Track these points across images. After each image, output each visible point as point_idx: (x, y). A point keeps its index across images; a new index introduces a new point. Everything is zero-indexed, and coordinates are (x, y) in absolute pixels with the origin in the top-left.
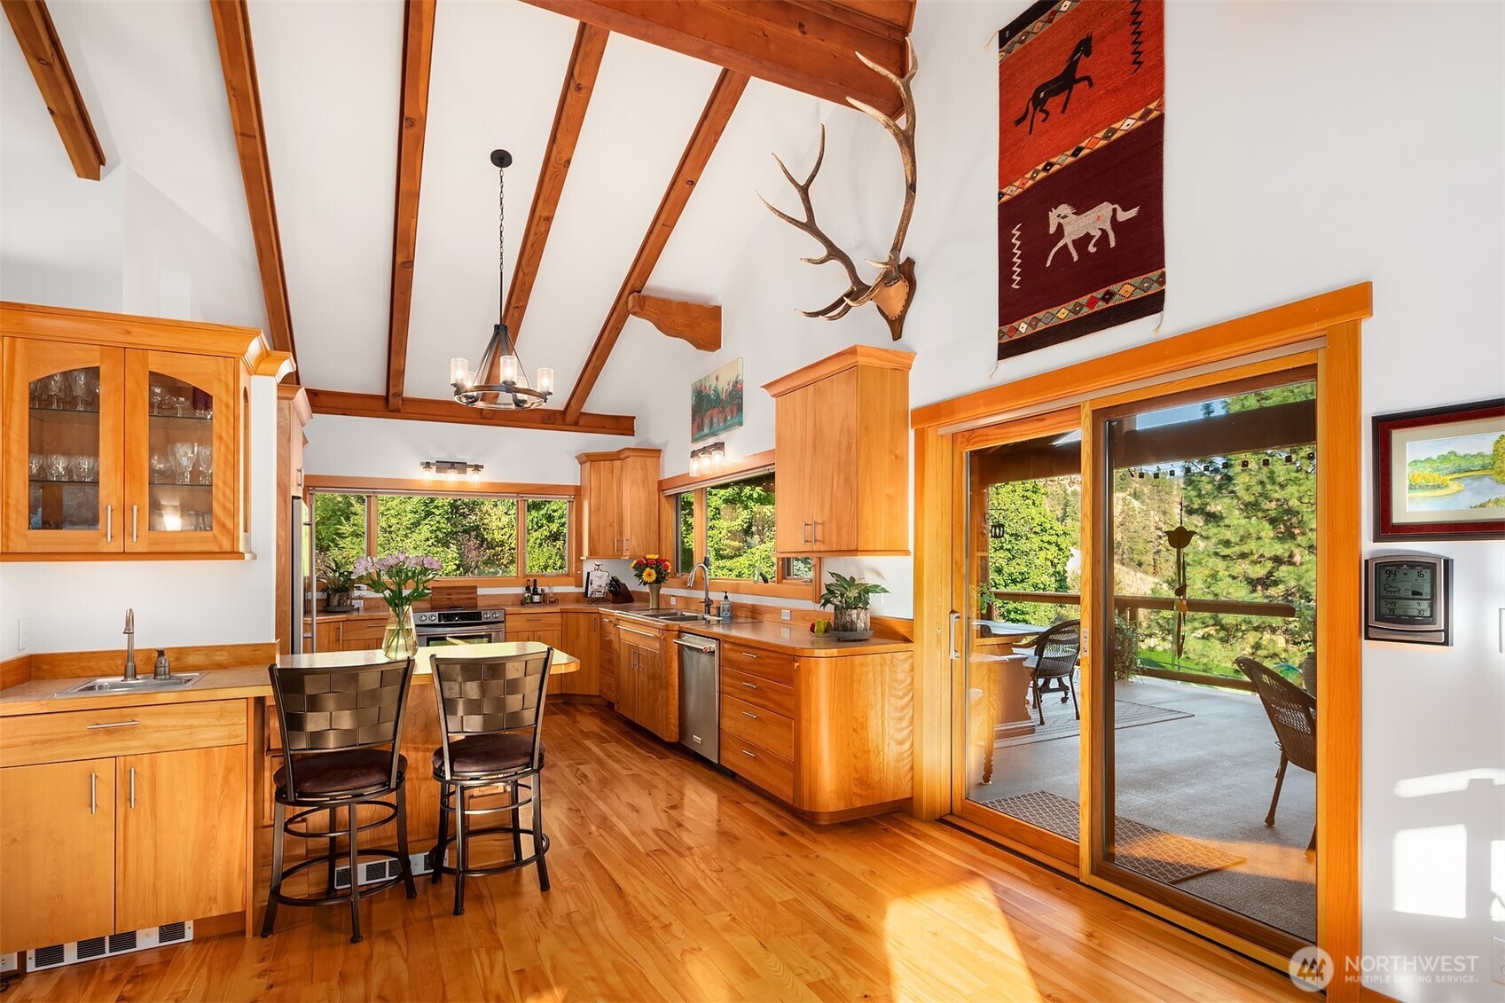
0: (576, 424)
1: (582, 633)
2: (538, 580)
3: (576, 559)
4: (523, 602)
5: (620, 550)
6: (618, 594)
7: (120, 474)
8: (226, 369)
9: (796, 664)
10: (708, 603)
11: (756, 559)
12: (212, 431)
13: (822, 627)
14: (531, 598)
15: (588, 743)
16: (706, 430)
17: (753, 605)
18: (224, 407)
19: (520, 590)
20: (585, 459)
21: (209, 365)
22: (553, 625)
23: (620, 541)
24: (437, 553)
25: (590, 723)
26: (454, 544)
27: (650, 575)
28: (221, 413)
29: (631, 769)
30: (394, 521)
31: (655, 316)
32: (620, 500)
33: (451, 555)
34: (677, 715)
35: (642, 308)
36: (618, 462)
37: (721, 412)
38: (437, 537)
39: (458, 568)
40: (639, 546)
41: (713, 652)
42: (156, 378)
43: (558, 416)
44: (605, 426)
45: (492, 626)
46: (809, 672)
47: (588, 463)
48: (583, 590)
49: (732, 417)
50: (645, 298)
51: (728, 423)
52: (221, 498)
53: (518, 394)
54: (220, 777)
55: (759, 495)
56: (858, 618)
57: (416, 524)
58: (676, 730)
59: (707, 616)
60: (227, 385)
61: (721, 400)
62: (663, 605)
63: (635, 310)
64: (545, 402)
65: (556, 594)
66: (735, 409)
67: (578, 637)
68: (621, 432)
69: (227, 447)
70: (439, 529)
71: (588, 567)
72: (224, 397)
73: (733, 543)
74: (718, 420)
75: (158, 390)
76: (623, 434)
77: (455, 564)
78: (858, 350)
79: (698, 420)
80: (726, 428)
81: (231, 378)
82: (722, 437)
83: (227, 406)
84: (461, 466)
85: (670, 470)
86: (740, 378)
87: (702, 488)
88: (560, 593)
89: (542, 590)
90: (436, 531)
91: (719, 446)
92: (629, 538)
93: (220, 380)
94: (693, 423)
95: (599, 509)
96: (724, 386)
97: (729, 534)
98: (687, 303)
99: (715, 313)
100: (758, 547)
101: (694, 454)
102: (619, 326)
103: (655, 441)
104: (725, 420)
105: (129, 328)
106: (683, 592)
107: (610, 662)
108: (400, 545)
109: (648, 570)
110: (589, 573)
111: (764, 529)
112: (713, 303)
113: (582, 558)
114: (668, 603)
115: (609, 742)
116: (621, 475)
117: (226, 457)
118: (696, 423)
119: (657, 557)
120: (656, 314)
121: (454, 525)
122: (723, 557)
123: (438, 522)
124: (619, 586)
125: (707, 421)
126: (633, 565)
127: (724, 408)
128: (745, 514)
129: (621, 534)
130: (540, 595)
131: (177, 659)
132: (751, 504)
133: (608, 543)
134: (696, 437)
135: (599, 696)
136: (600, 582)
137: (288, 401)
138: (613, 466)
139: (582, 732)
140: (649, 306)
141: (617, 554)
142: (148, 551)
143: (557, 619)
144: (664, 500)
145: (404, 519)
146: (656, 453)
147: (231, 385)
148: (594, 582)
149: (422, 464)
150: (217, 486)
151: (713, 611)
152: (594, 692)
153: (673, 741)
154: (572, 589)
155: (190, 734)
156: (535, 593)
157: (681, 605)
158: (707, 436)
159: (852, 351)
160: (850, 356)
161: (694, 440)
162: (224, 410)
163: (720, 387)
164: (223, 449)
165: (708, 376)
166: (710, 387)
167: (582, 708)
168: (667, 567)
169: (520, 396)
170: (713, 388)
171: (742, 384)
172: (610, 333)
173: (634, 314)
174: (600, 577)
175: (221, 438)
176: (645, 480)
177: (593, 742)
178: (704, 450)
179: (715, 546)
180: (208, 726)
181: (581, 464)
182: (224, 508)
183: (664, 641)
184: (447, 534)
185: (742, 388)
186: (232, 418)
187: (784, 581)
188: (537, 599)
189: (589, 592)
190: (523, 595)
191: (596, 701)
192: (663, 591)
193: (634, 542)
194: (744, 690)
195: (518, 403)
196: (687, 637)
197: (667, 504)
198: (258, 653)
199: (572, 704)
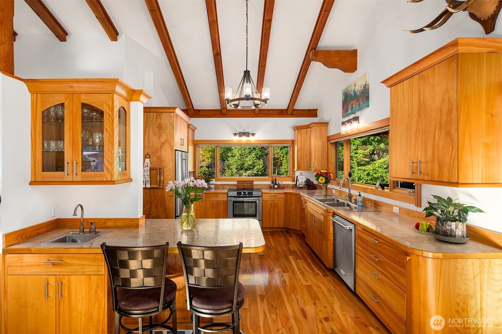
0: (292, 114)
1: (293, 203)
2: (276, 178)
3: (292, 170)
4: (271, 188)
5: (310, 167)
6: (310, 186)
7: (71, 147)
8: (109, 99)
9: (408, 258)
10: (350, 197)
11: (376, 166)
12: (104, 127)
13: (425, 228)
14: (274, 186)
15: (291, 258)
16: (349, 111)
17: (375, 201)
18: (108, 116)
19: (270, 183)
20: (295, 128)
21: (103, 97)
22: (281, 198)
23: (310, 163)
24: (256, 162)
25: (294, 245)
26: (262, 159)
27: (322, 180)
28: (107, 118)
29: (307, 281)
30: (243, 152)
31: (323, 59)
32: (310, 145)
33: (261, 163)
34: (332, 255)
35: (316, 56)
36: (309, 129)
37: (357, 102)
38: (257, 156)
39: (263, 167)
40: (318, 166)
41: (351, 230)
42: (84, 105)
43: (285, 111)
44: (305, 114)
45: (257, 198)
46: (418, 265)
47: (297, 130)
48: (295, 183)
49: (363, 104)
50: (317, 51)
51: (361, 107)
52: (107, 157)
53: (255, 101)
54: (94, 289)
55: (378, 139)
56: (456, 228)
57: (250, 152)
58: (332, 262)
59: (350, 203)
60: (109, 106)
61: (357, 96)
62: (329, 193)
63: (313, 58)
64: (266, 103)
65: (284, 184)
66: (365, 99)
67: (291, 204)
68: (311, 116)
69: (109, 134)
70: (257, 154)
71: (297, 173)
72: (108, 111)
73: (365, 159)
74: (356, 105)
75: (86, 111)
76: (312, 117)
77: (262, 166)
78: (459, 41)
79: (345, 107)
80: (360, 109)
81: (110, 103)
82: (358, 114)
83: (109, 115)
84: (247, 134)
85: (332, 131)
86: (367, 83)
87: (348, 139)
88: (286, 184)
89: (278, 183)
90: (256, 155)
91: (356, 119)
92: (314, 162)
93: (107, 104)
94: (343, 108)
95: (301, 150)
96: (358, 88)
97: (364, 156)
98: (339, 50)
99: (354, 53)
100: (377, 161)
101: (343, 123)
102: (307, 68)
103: (326, 119)
104: (359, 105)
105: (72, 85)
106: (338, 188)
107: (304, 217)
108: (245, 159)
109: (321, 177)
110: (297, 176)
111: (380, 153)
112: (352, 49)
113: (294, 170)
114: (332, 192)
115: (301, 259)
116: (311, 135)
117: (109, 138)
118: (344, 109)
119: (325, 171)
120: (323, 58)
121: (262, 153)
122: (361, 165)
123: (257, 152)
124: (310, 182)
125: (350, 107)
126: (315, 174)
127: (358, 99)
128: (371, 148)
129: (311, 160)
130: (278, 185)
131: (104, 223)
132: (373, 143)
133: (305, 164)
134: (345, 115)
135: (300, 231)
136: (302, 180)
137: (173, 113)
138: (307, 131)
139: (290, 250)
140: (320, 55)
141: (309, 169)
142: (81, 181)
143: (283, 196)
144: (330, 145)
145: (246, 151)
146: (326, 124)
147: (111, 106)
148: (299, 180)
149: (233, 134)
150: (106, 152)
151: (353, 201)
152: (298, 229)
153: (330, 268)
154: (291, 183)
155: (83, 268)
156: (276, 184)
157: (337, 194)
158: (350, 114)
159: (454, 44)
160: (452, 48)
161: (343, 117)
162: (108, 117)
163: (357, 90)
164: (108, 135)
165: (350, 85)
166: (351, 90)
167: (293, 235)
168: (330, 176)
169: (257, 102)
170: (353, 90)
171: (368, 86)
172: (303, 72)
173: (313, 60)
174: (302, 178)
175: (107, 130)
176: (321, 136)
177: (293, 258)
178: (349, 121)
179: (357, 161)
180: (89, 265)
181: (294, 130)
182: (108, 161)
183: (326, 217)
184: (260, 156)
185: (368, 88)
186: (111, 121)
187: (394, 189)
188: (276, 186)
189: (297, 185)
190: (271, 184)
191: (299, 233)
192: (329, 186)
193: (316, 164)
194: (371, 259)
195: (256, 105)
196: (337, 217)
197: (331, 147)
198: (133, 222)
199: (289, 232)
